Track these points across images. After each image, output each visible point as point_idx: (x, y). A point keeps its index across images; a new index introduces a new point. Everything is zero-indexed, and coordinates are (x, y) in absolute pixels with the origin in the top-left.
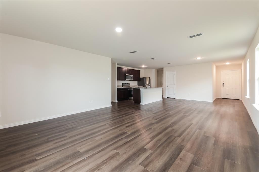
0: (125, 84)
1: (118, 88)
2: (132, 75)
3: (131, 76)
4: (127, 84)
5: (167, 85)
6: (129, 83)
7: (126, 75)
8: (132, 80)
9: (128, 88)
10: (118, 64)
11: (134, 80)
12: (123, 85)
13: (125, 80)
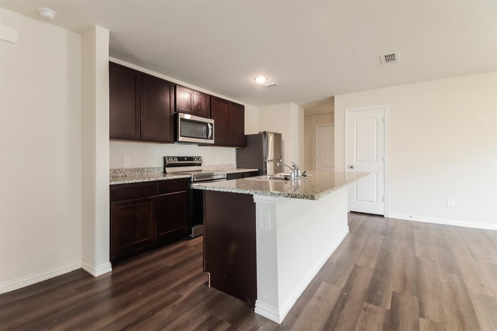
0: (180, 159)
1: (111, 186)
2: (212, 121)
3: (206, 124)
4: (191, 159)
5: (347, 164)
6: (199, 158)
7: (181, 115)
8: (212, 142)
9: (188, 181)
10: (113, 51)
11: (222, 141)
12: (168, 163)
13: (175, 140)
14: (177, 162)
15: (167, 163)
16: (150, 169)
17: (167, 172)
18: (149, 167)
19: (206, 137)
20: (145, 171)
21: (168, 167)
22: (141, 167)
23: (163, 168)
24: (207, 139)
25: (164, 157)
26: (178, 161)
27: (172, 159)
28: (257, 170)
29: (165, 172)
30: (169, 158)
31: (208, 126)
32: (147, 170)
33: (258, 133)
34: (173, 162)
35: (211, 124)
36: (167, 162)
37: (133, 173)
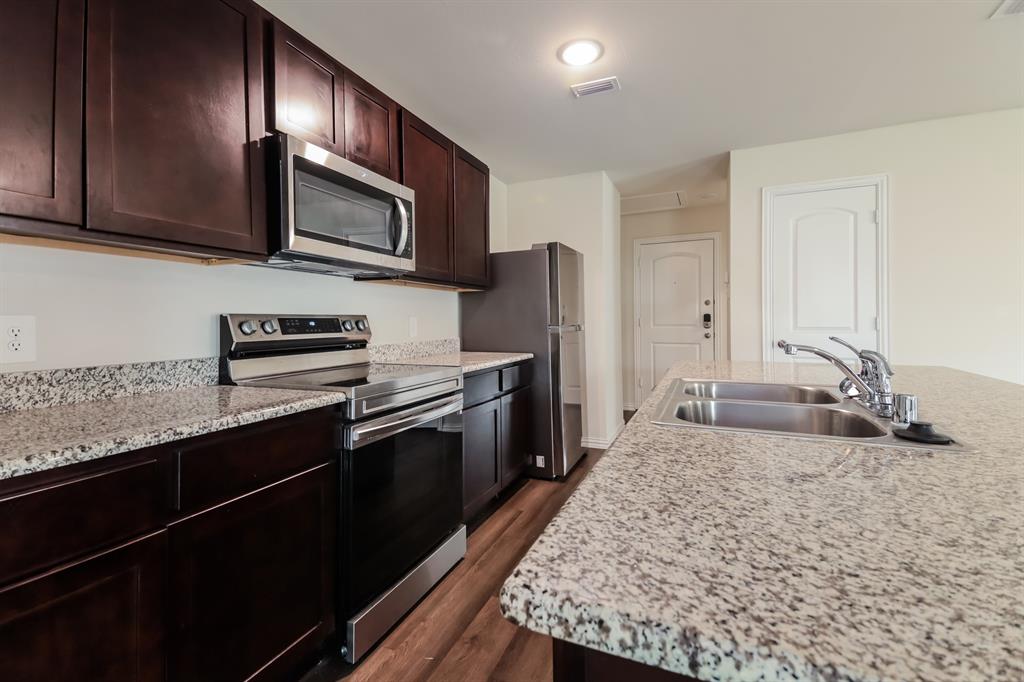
0: (289, 323)
2: (406, 193)
3: (390, 200)
4: (331, 324)
8: (410, 266)
11: (433, 267)
12: (238, 344)
14: (279, 336)
15: (235, 340)
16: (150, 372)
17: (234, 377)
18: (145, 358)
19: (389, 247)
20: (125, 382)
21: (242, 357)
22: (101, 360)
23: (216, 361)
24: (393, 253)
25: (223, 320)
26: (284, 333)
27: (255, 326)
28: (531, 356)
29: (225, 379)
30: (242, 320)
31: (395, 207)
32: (135, 375)
33: (530, 248)
34: (260, 337)
35: (407, 204)
36: (237, 337)
37: (55, 393)
